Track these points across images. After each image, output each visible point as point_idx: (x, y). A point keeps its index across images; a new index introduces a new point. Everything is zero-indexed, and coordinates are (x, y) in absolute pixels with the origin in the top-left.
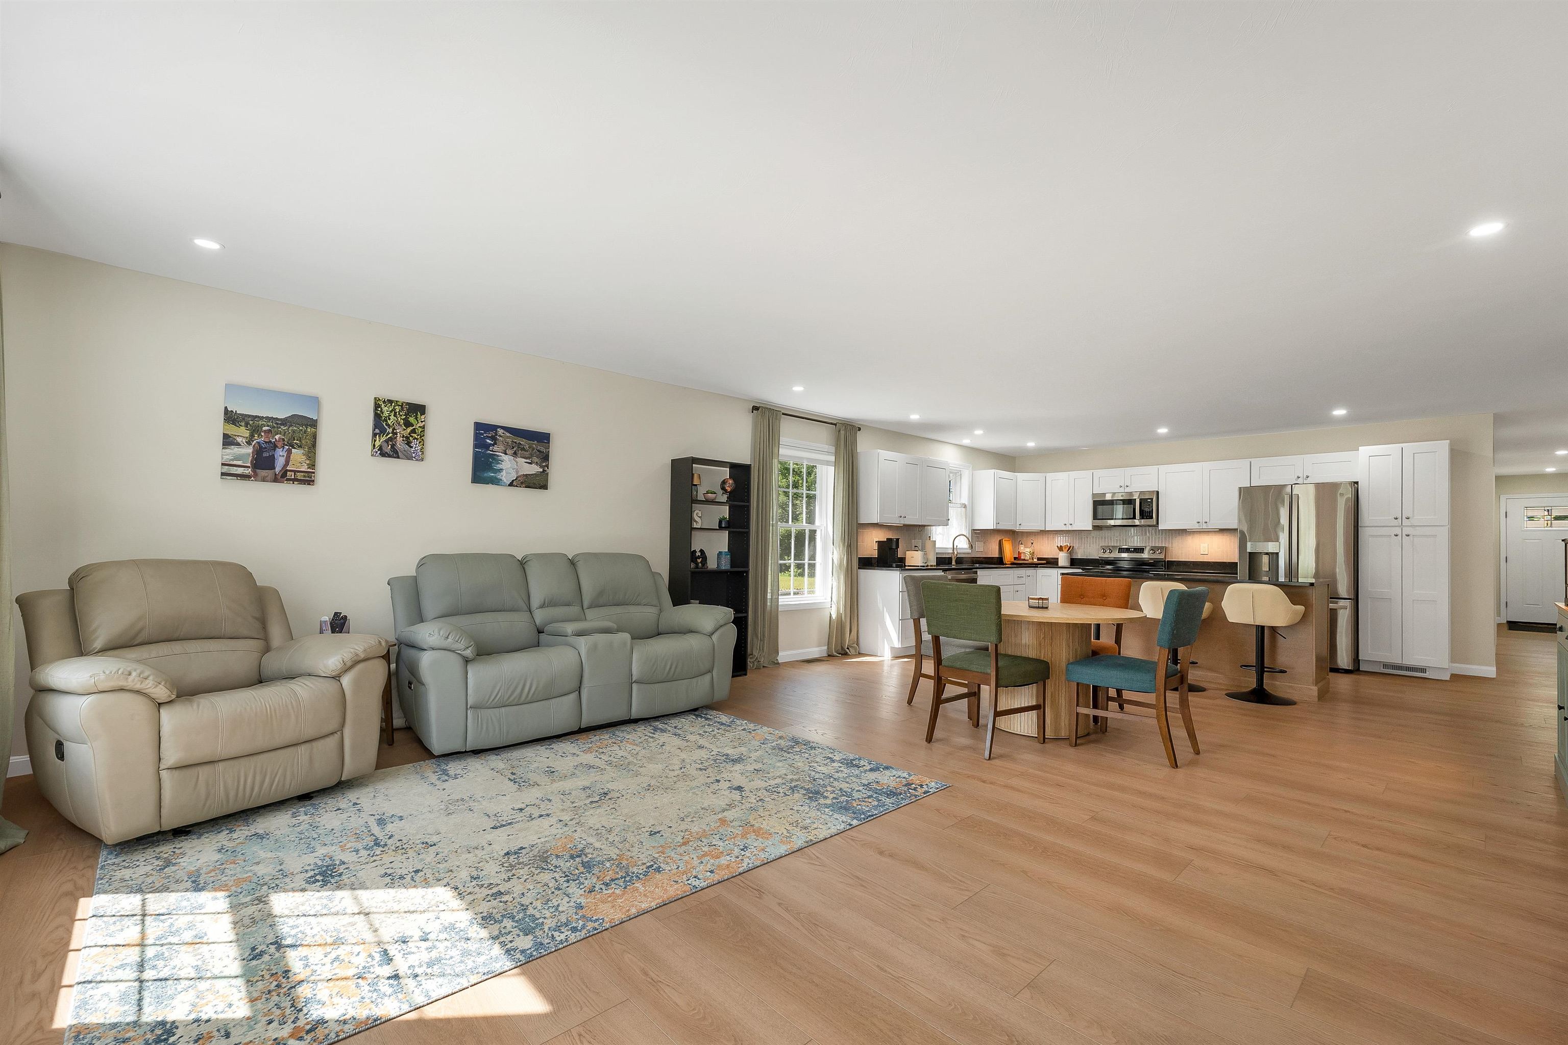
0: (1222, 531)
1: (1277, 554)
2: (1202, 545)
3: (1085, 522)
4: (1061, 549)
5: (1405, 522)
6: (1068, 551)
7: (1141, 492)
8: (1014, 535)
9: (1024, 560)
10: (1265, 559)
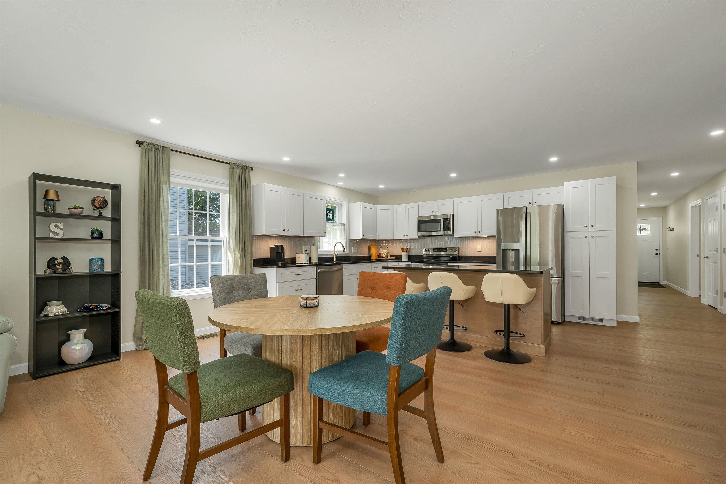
0: (489, 237)
1: (518, 250)
2: (478, 246)
3: (414, 234)
4: (403, 250)
5: (591, 229)
6: (406, 251)
7: (444, 215)
8: (378, 243)
9: (383, 257)
10: (512, 253)
